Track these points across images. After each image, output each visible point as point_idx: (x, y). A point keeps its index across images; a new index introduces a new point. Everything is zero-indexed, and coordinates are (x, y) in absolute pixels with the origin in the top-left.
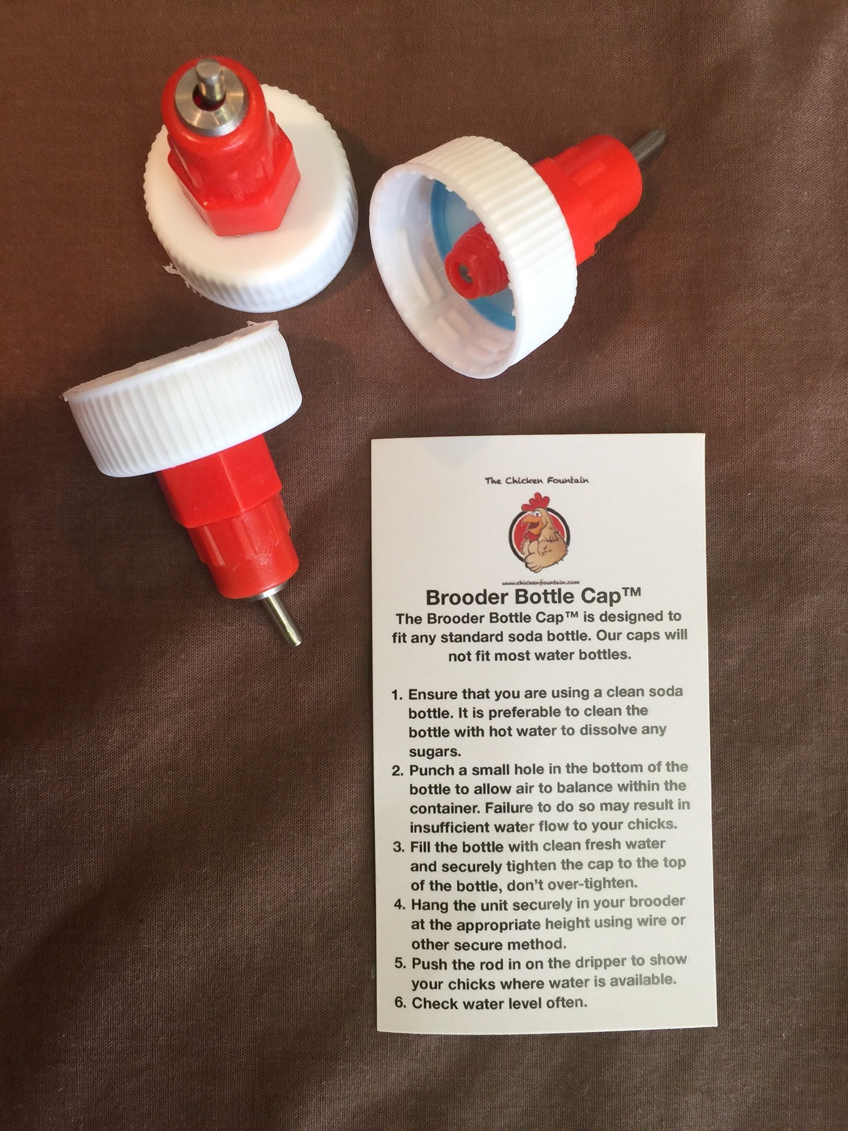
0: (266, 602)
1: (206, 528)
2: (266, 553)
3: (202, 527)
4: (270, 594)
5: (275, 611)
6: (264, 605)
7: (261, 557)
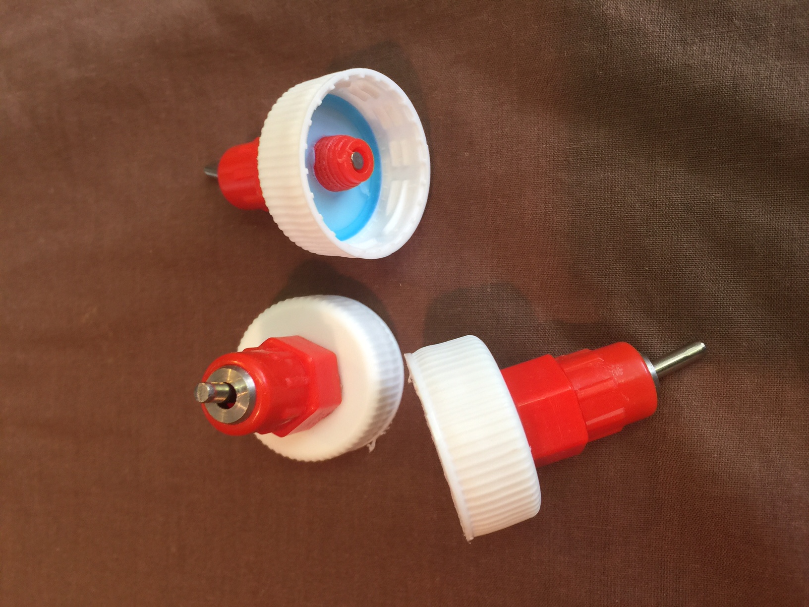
0: (660, 373)
1: (589, 423)
2: (611, 370)
3: (587, 427)
4: (652, 369)
5: (669, 366)
6: (663, 376)
7: (615, 374)
